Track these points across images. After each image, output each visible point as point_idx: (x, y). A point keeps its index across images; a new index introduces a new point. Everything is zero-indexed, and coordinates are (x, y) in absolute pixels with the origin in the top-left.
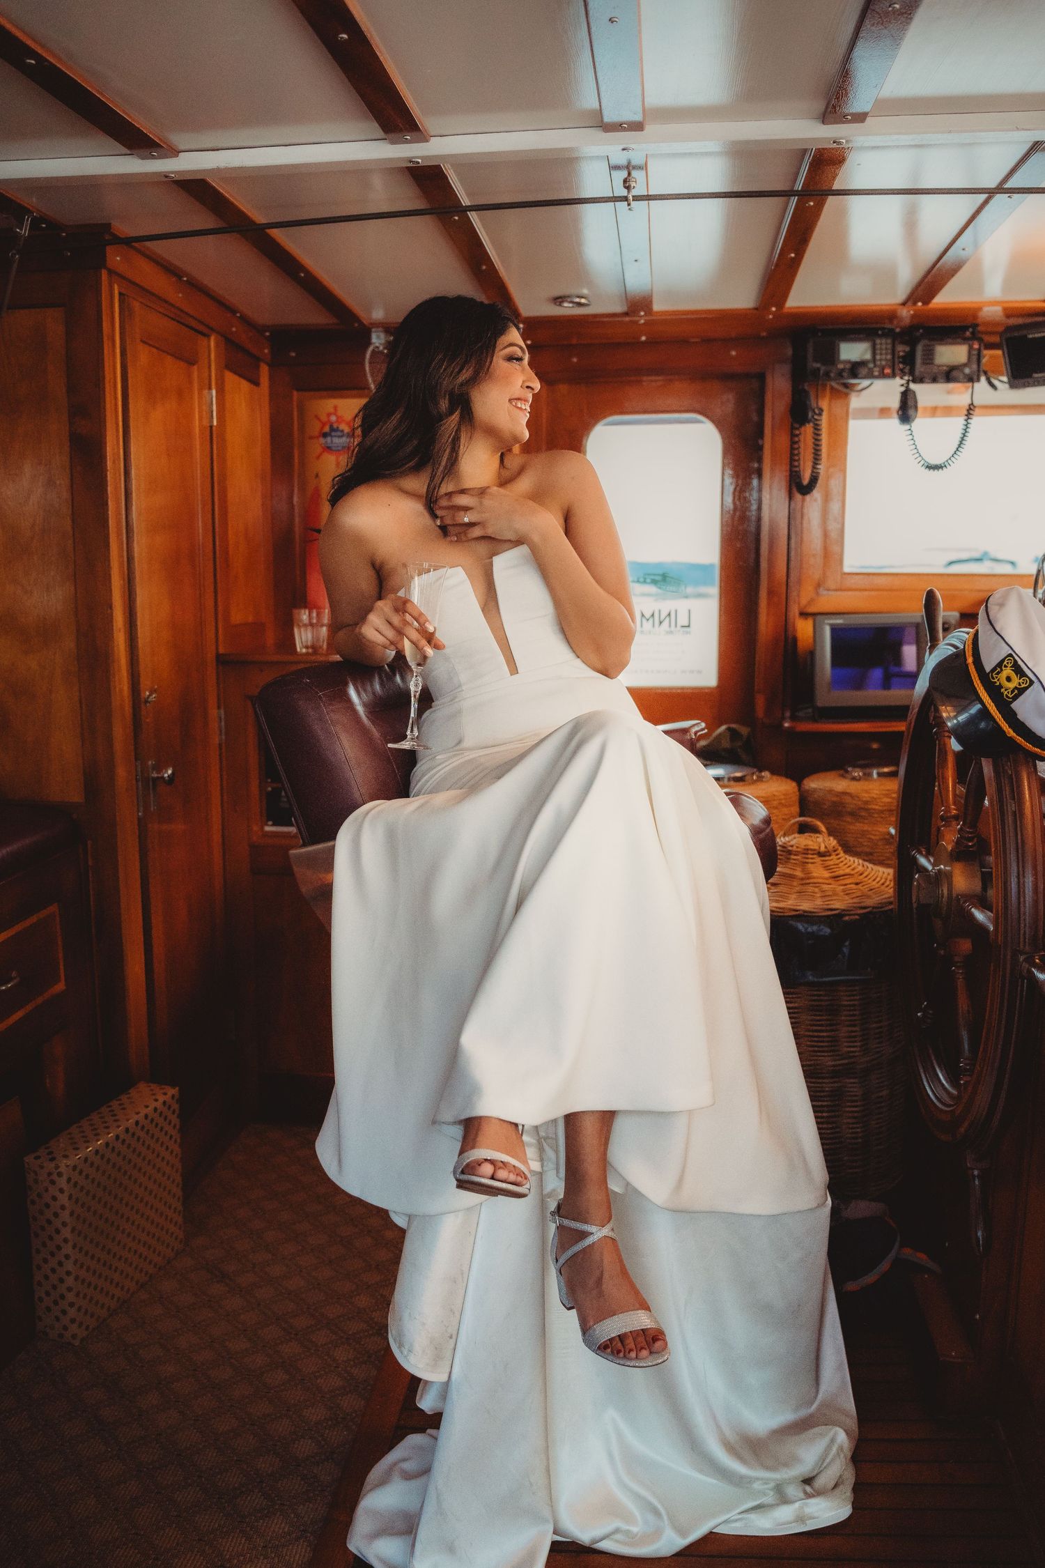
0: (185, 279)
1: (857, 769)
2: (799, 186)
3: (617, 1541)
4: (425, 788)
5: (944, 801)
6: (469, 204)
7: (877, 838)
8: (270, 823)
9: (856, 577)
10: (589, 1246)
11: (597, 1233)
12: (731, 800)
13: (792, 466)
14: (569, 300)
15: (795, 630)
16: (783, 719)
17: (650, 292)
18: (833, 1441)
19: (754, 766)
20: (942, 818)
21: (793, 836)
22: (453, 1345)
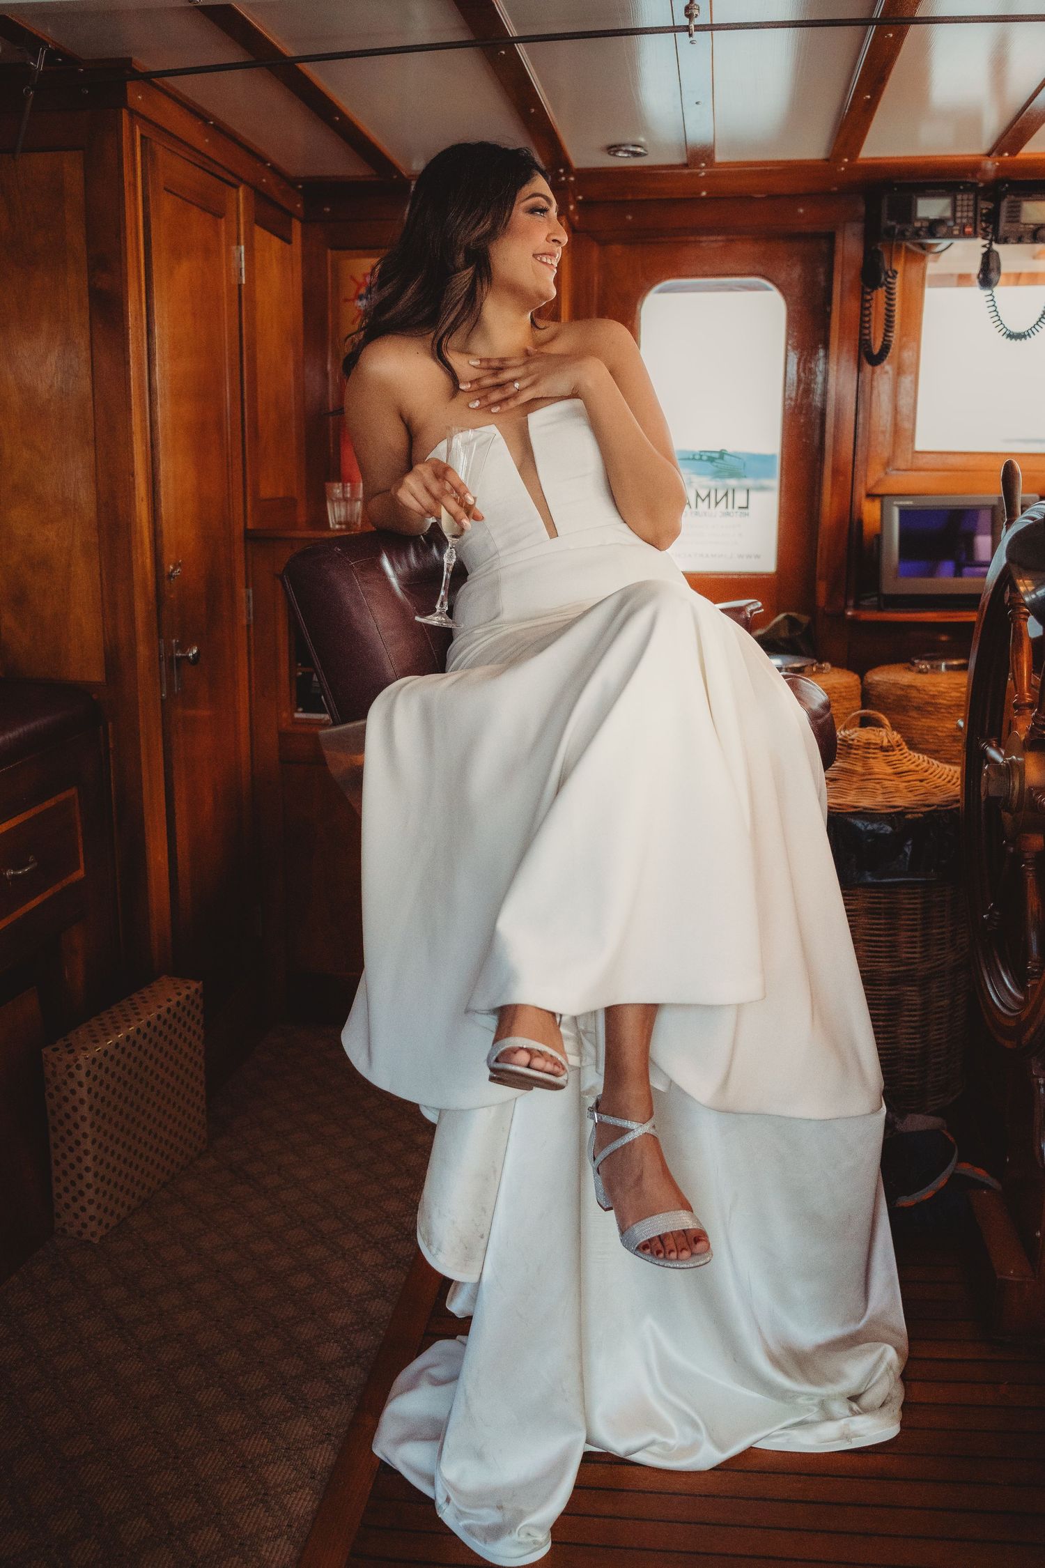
0: (212, 123)
1: (923, 662)
2: (877, 14)
3: (654, 1454)
4: (463, 664)
5: (1018, 687)
6: (517, 35)
7: (944, 734)
8: (301, 710)
9: (928, 456)
10: (629, 1143)
11: (637, 1130)
12: (789, 683)
13: (861, 334)
14: (624, 148)
15: (861, 513)
16: (846, 607)
17: (712, 144)
18: (881, 1358)
19: (815, 657)
20: (1016, 706)
21: (854, 729)
22: (484, 1246)
